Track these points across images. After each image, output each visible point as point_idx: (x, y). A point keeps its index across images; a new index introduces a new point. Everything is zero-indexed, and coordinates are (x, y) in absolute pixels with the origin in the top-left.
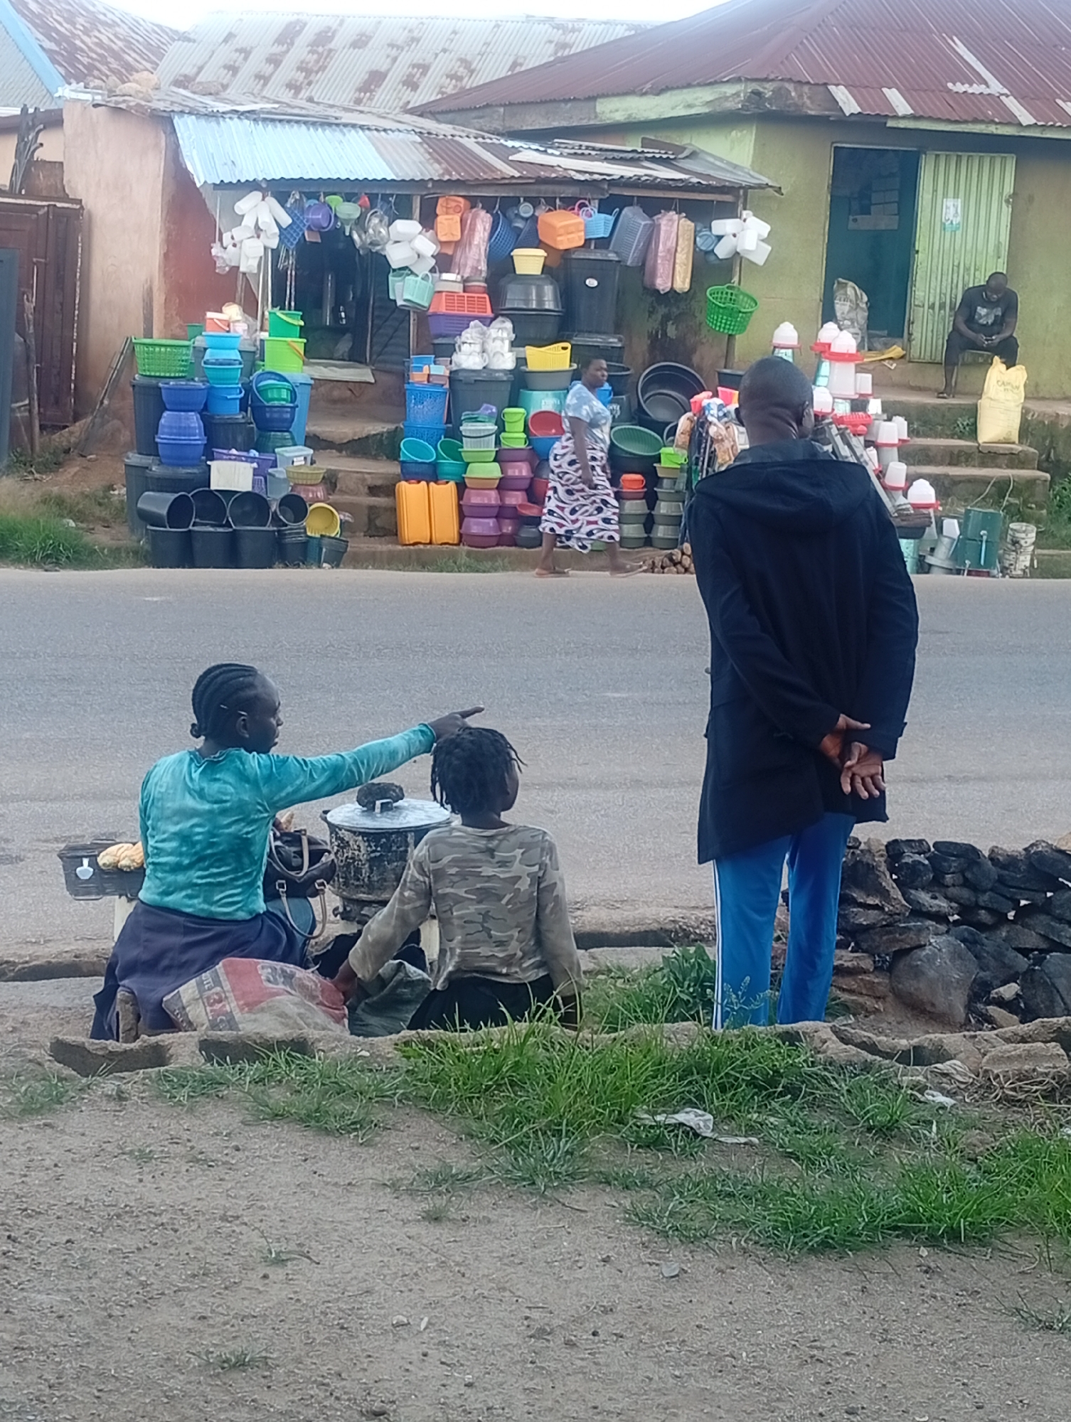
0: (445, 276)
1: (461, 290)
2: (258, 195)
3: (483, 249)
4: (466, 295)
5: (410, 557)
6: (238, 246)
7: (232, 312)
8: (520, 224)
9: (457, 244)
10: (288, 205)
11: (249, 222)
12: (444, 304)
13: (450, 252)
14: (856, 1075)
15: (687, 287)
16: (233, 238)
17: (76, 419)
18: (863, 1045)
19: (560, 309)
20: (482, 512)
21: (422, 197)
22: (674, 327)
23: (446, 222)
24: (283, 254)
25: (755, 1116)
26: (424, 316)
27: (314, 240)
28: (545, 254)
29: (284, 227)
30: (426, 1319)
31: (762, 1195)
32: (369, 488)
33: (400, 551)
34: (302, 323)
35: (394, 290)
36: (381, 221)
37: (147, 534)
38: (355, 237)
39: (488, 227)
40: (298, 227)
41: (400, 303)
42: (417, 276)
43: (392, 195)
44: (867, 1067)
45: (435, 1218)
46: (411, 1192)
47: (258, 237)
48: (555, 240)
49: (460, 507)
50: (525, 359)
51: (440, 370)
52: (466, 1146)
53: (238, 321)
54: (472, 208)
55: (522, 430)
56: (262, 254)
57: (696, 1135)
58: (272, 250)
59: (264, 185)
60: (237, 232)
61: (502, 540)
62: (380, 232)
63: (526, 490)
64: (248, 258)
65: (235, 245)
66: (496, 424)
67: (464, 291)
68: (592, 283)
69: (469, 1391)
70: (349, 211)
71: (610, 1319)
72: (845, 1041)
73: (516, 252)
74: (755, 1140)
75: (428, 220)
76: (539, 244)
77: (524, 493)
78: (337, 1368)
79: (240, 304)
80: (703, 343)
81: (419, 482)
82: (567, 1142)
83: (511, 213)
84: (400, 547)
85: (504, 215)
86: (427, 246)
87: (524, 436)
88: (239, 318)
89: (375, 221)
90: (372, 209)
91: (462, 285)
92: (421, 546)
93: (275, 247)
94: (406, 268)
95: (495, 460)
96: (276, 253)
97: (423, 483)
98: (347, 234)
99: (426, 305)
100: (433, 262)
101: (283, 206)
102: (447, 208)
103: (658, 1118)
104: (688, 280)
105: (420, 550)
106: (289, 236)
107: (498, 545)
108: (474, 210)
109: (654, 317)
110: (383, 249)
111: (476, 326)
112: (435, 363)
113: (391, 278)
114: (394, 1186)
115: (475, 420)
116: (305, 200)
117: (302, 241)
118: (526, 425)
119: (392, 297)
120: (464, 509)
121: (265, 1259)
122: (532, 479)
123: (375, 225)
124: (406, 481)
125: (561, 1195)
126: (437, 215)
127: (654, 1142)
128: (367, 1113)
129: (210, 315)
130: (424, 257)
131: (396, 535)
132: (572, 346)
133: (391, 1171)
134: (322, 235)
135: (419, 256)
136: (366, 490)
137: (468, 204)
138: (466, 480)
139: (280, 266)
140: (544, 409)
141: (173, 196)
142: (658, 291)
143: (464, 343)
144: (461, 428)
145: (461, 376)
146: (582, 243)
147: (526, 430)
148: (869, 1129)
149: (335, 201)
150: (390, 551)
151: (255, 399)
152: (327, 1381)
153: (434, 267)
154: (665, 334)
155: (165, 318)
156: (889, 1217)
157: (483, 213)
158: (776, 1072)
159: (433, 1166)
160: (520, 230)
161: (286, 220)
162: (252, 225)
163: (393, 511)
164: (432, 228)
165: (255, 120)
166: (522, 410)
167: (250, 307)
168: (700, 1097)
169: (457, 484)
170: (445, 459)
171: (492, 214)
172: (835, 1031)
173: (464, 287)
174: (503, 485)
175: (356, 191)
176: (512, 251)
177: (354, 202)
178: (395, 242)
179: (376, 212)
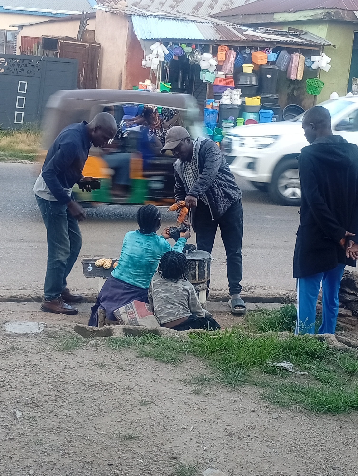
0: (219, 72)
1: (224, 78)
2: (158, 43)
3: (232, 64)
4: (226, 79)
6: (151, 60)
7: (148, 82)
8: (245, 56)
9: (224, 62)
10: (168, 47)
11: (155, 52)
12: (218, 82)
13: (221, 64)
14: (343, 353)
15: (301, 78)
16: (149, 58)
18: (346, 343)
19: (258, 85)
21: (213, 45)
22: (296, 92)
23: (220, 54)
24: (165, 63)
25: (307, 365)
26: (211, 85)
27: (176, 59)
28: (254, 66)
29: (166, 54)
30: (192, 427)
31: (308, 393)
34: (171, 87)
35: (202, 77)
36: (199, 53)
38: (190, 58)
39: (235, 56)
40: (171, 54)
41: (204, 81)
42: (210, 72)
43: (203, 45)
44: (347, 351)
45: (197, 393)
46: (190, 384)
47: (158, 58)
48: (257, 61)
50: (245, 101)
51: (216, 104)
52: (209, 370)
54: (229, 50)
56: (158, 63)
57: (287, 370)
58: (162, 62)
59: (160, 40)
60: (151, 56)
62: (198, 57)
64: (154, 64)
65: (150, 60)
66: (234, 123)
67: (226, 78)
68: (269, 76)
69: (205, 452)
70: (188, 49)
71: (254, 431)
72: (340, 341)
73: (244, 65)
74: (307, 373)
75: (215, 54)
76: (252, 63)
78: (162, 442)
79: (150, 80)
80: (306, 98)
82: (243, 370)
83: (242, 52)
85: (240, 52)
86: (214, 62)
88: (150, 84)
89: (197, 53)
91: (224, 76)
93: (163, 61)
94: (206, 69)
96: (163, 63)
98: (187, 57)
99: (212, 82)
100: (215, 67)
101: (166, 47)
102: (221, 49)
103: (274, 364)
104: (302, 76)
106: (168, 57)
108: (230, 50)
109: (289, 88)
110: (199, 63)
111: (229, 90)
112: (214, 102)
113: (201, 73)
114: (184, 381)
115: (227, 122)
116: (174, 45)
117: (172, 59)
119: (201, 79)
121: (140, 403)
123: (197, 55)
125: (239, 388)
126: (218, 52)
127: (272, 372)
128: (176, 356)
129: (140, 83)
130: (213, 66)
132: (261, 97)
133: (183, 376)
134: (179, 57)
135: (211, 65)
137: (229, 49)
139: (164, 67)
140: (250, 118)
141: (130, 43)
142: (291, 80)
143: (224, 95)
144: (222, 124)
145: (223, 106)
146: (266, 62)
148: (346, 372)
149: (184, 46)
152: (158, 446)
153: (216, 69)
154: (293, 94)
155: (126, 84)
156: (351, 403)
157: (233, 52)
158: (315, 350)
159: (198, 375)
160: (246, 57)
161: (167, 52)
162: (156, 54)
164: (216, 56)
165: (158, 18)
166: (243, 119)
167: (154, 81)
168: (289, 358)
169: (220, 143)
170: (216, 134)
171: (236, 52)
172: (337, 338)
173: (226, 76)
175: (191, 43)
176: (242, 64)
177: (190, 47)
178: (203, 61)
179: (197, 50)
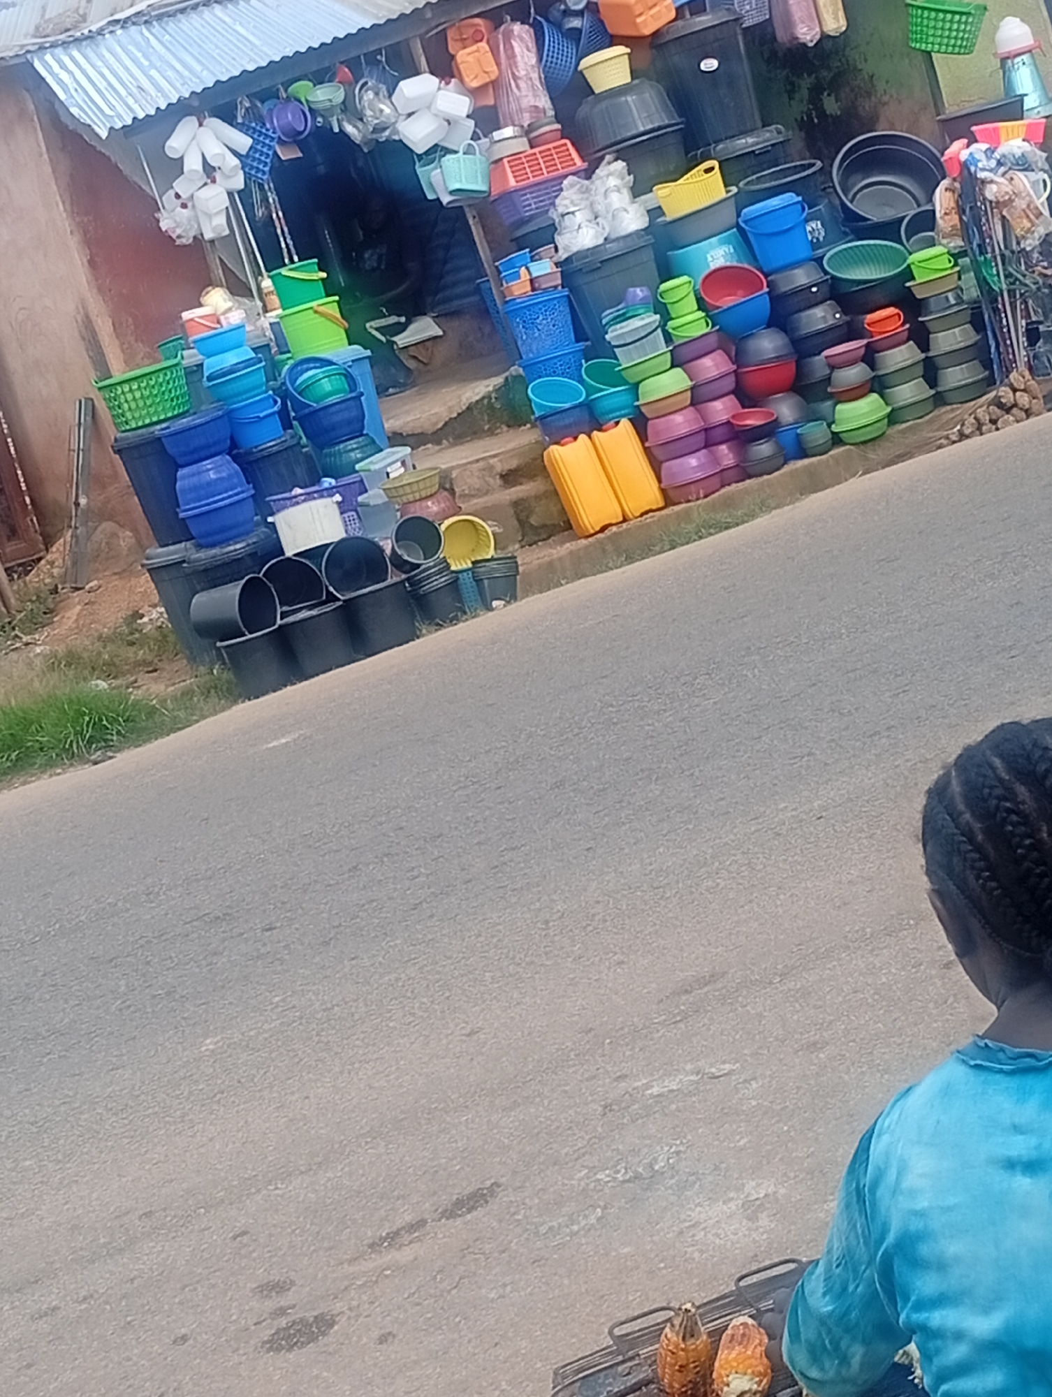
0: (497, 135)
1: (527, 147)
2: (191, 121)
3: (535, 76)
4: (536, 150)
5: (604, 551)
6: (190, 205)
7: (217, 299)
8: (576, 23)
9: (494, 83)
10: (240, 120)
11: (193, 164)
12: (510, 175)
13: (491, 102)
15: (842, 24)
16: (178, 196)
17: (48, 542)
19: (679, 120)
20: (680, 446)
21: (421, 37)
22: (833, 98)
23: (470, 59)
24: (256, 196)
26: (485, 204)
27: (294, 156)
28: (628, 50)
29: (244, 153)
32: (502, 476)
33: (587, 547)
34: (324, 275)
35: (431, 185)
36: (377, 94)
37: (220, 657)
38: (349, 129)
39: (532, 44)
40: (264, 145)
41: (446, 199)
42: (456, 152)
43: (379, 51)
47: (214, 181)
48: (635, 24)
49: (647, 451)
50: (660, 207)
51: (543, 267)
53: (230, 310)
54: (497, 27)
55: (696, 307)
56: (227, 203)
58: (239, 192)
59: (196, 104)
60: (180, 186)
61: (724, 478)
62: (382, 111)
63: (733, 392)
64: (210, 217)
65: (184, 206)
66: (656, 313)
67: (532, 147)
68: (710, 64)
70: (325, 95)
73: (585, 63)
75: (445, 69)
76: (613, 41)
77: (732, 396)
79: (222, 286)
80: (885, 104)
81: (575, 438)
83: (555, 14)
84: (584, 542)
85: (547, 20)
86: (455, 103)
87: (702, 314)
88: (230, 304)
89: (371, 95)
90: (357, 82)
91: (525, 139)
92: (614, 529)
93: (242, 186)
94: (436, 145)
95: (673, 366)
96: (244, 194)
97: (583, 438)
98: (336, 130)
99: (484, 188)
100: (471, 123)
101: (231, 125)
102: (463, 40)
104: (841, 14)
105: (615, 533)
106: (255, 164)
107: (723, 486)
108: (503, 27)
109: (797, 96)
110: (396, 132)
111: (572, 186)
112: (533, 259)
113: (419, 170)
115: (623, 318)
116: (259, 104)
117: (277, 165)
118: (700, 301)
119: (430, 196)
120: (656, 452)
122: (735, 371)
123: (370, 102)
124: (557, 443)
126: (453, 57)
129: (186, 315)
130: (456, 122)
131: (571, 528)
132: (720, 163)
134: (301, 145)
135: (449, 124)
136: (499, 481)
137: (489, 23)
138: (644, 409)
139: (260, 213)
140: (713, 266)
141: (71, 175)
142: (804, 45)
143: (563, 216)
144: (607, 337)
145: (576, 264)
146: (673, 14)
147: (701, 305)
149: (302, 88)
150: (571, 552)
151: (299, 406)
153: (474, 132)
154: (822, 114)
155: (123, 351)
157: (517, 28)
160: (579, 31)
161: (243, 142)
162: (198, 166)
163: (554, 494)
164: (453, 76)
165: (146, 22)
166: (685, 279)
167: (238, 289)
169: (630, 420)
170: (602, 390)
171: (531, 25)
173: (530, 141)
174: (698, 397)
175: (327, 64)
176: (578, 64)
177: (329, 81)
178: (410, 115)
179: (366, 83)
